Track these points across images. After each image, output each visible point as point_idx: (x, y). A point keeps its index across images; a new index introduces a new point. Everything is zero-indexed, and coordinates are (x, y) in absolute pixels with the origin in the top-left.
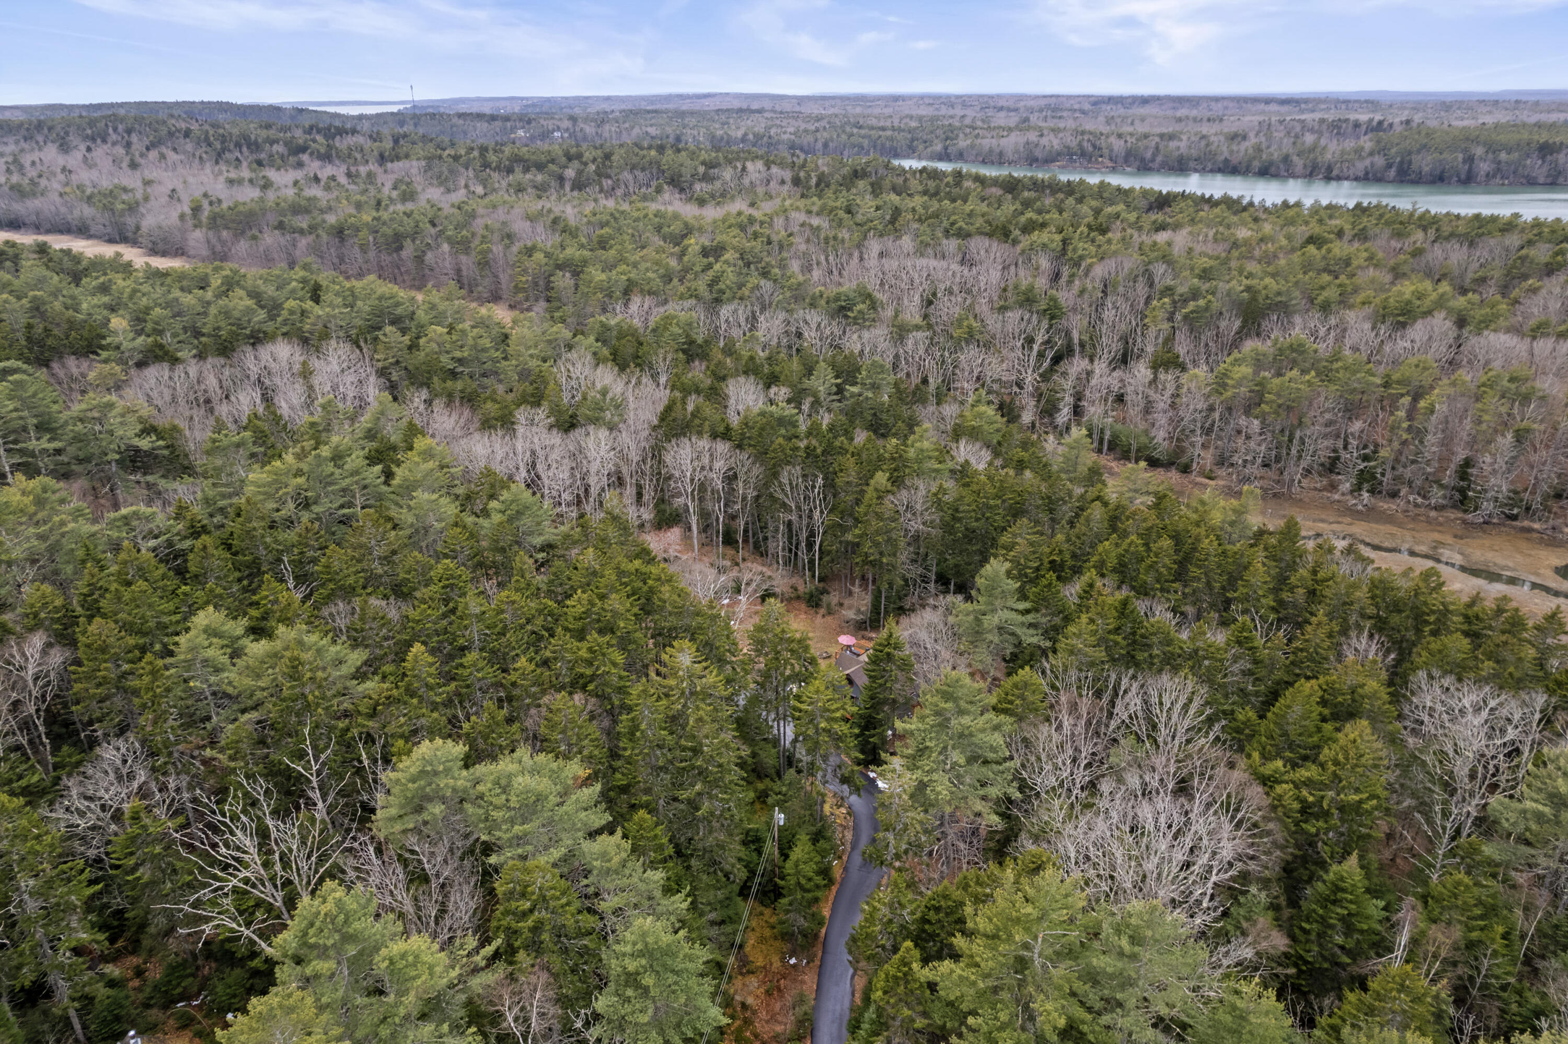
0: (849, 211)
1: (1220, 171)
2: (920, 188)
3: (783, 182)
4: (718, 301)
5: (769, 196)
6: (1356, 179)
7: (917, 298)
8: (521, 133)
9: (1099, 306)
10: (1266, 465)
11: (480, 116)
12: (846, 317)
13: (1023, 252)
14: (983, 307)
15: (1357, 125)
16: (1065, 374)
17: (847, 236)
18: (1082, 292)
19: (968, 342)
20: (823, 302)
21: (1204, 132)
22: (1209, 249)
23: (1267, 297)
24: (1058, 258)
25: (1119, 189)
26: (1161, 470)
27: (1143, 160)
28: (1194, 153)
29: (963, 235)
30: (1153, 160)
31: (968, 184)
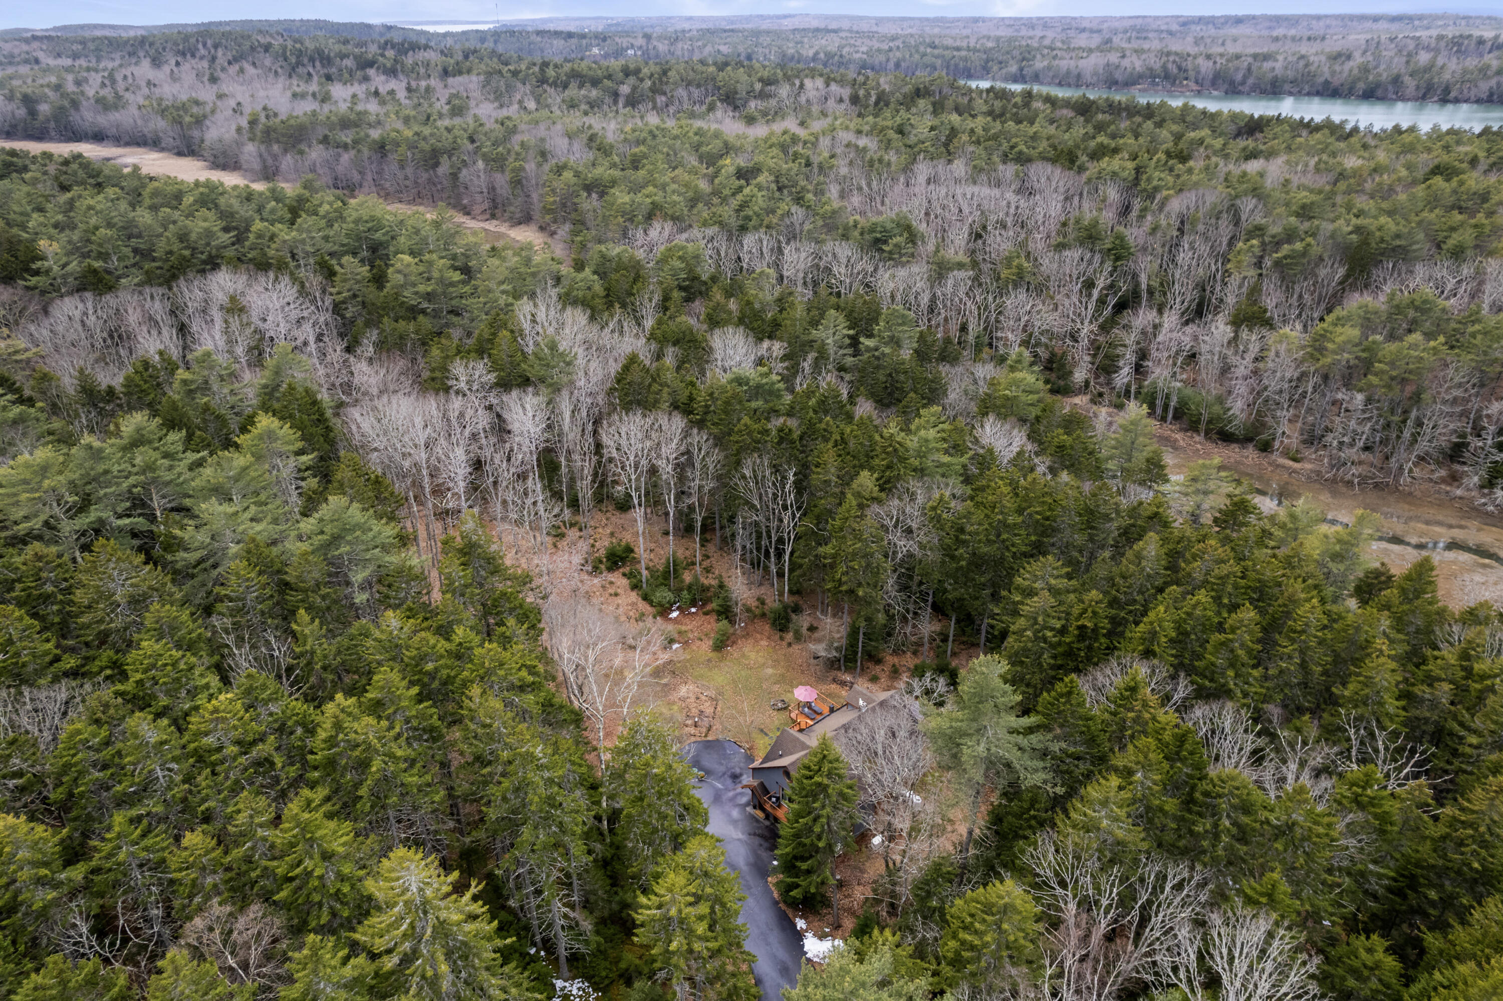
0: (901, 131)
1: (1318, 93)
2: (985, 108)
3: (841, 100)
4: (743, 229)
5: (824, 114)
6: (1478, 101)
7: (966, 229)
8: (596, 51)
9: (1174, 246)
10: (1367, 448)
11: (557, 34)
12: (881, 250)
13: (1089, 180)
14: (1037, 243)
15: (1481, 42)
16: (1127, 327)
17: (894, 159)
18: (1154, 230)
19: (1016, 287)
20: (856, 233)
21: (1303, 52)
22: (1308, 180)
23: (1382, 240)
24: (1129, 189)
25: (1204, 112)
26: (1235, 446)
27: (1232, 83)
28: (1290, 74)
29: (1023, 160)
30: (1243, 83)
31: (1037, 105)
